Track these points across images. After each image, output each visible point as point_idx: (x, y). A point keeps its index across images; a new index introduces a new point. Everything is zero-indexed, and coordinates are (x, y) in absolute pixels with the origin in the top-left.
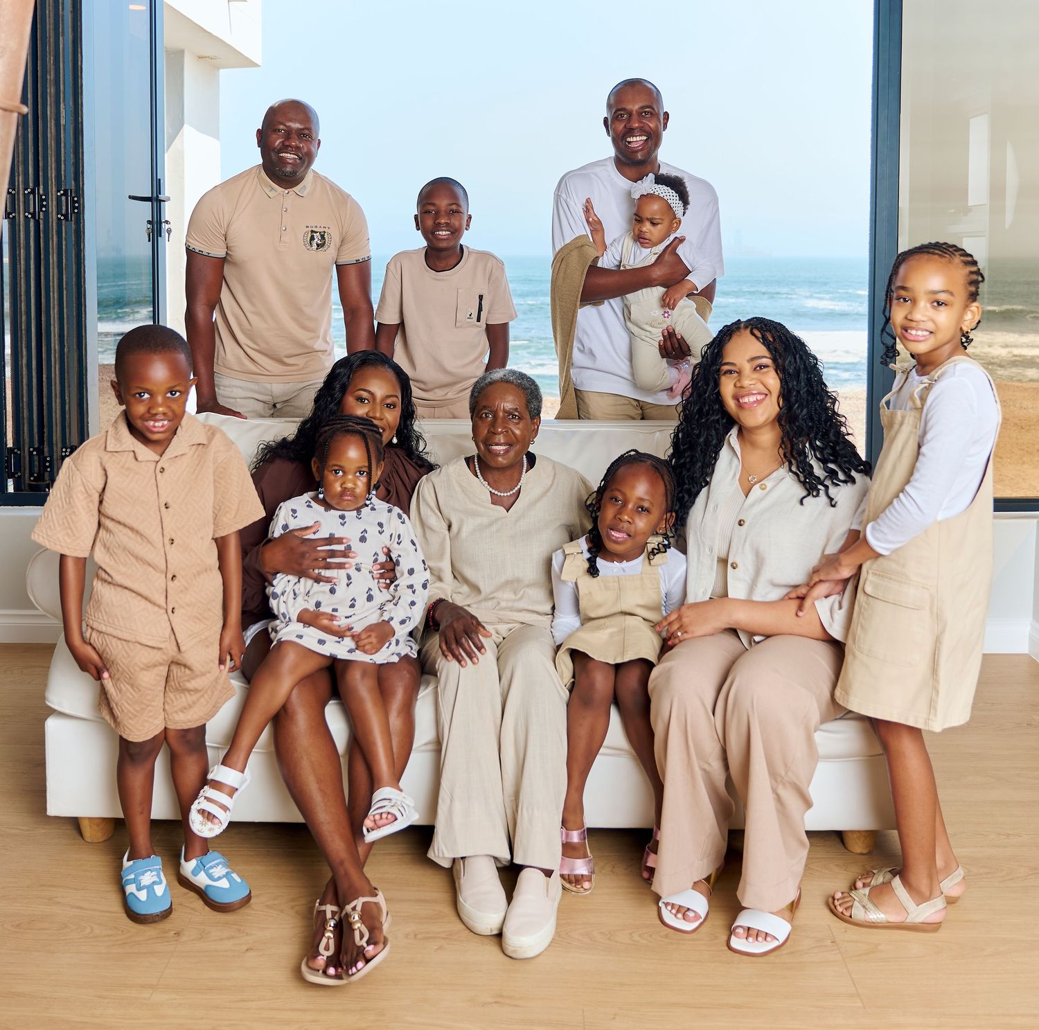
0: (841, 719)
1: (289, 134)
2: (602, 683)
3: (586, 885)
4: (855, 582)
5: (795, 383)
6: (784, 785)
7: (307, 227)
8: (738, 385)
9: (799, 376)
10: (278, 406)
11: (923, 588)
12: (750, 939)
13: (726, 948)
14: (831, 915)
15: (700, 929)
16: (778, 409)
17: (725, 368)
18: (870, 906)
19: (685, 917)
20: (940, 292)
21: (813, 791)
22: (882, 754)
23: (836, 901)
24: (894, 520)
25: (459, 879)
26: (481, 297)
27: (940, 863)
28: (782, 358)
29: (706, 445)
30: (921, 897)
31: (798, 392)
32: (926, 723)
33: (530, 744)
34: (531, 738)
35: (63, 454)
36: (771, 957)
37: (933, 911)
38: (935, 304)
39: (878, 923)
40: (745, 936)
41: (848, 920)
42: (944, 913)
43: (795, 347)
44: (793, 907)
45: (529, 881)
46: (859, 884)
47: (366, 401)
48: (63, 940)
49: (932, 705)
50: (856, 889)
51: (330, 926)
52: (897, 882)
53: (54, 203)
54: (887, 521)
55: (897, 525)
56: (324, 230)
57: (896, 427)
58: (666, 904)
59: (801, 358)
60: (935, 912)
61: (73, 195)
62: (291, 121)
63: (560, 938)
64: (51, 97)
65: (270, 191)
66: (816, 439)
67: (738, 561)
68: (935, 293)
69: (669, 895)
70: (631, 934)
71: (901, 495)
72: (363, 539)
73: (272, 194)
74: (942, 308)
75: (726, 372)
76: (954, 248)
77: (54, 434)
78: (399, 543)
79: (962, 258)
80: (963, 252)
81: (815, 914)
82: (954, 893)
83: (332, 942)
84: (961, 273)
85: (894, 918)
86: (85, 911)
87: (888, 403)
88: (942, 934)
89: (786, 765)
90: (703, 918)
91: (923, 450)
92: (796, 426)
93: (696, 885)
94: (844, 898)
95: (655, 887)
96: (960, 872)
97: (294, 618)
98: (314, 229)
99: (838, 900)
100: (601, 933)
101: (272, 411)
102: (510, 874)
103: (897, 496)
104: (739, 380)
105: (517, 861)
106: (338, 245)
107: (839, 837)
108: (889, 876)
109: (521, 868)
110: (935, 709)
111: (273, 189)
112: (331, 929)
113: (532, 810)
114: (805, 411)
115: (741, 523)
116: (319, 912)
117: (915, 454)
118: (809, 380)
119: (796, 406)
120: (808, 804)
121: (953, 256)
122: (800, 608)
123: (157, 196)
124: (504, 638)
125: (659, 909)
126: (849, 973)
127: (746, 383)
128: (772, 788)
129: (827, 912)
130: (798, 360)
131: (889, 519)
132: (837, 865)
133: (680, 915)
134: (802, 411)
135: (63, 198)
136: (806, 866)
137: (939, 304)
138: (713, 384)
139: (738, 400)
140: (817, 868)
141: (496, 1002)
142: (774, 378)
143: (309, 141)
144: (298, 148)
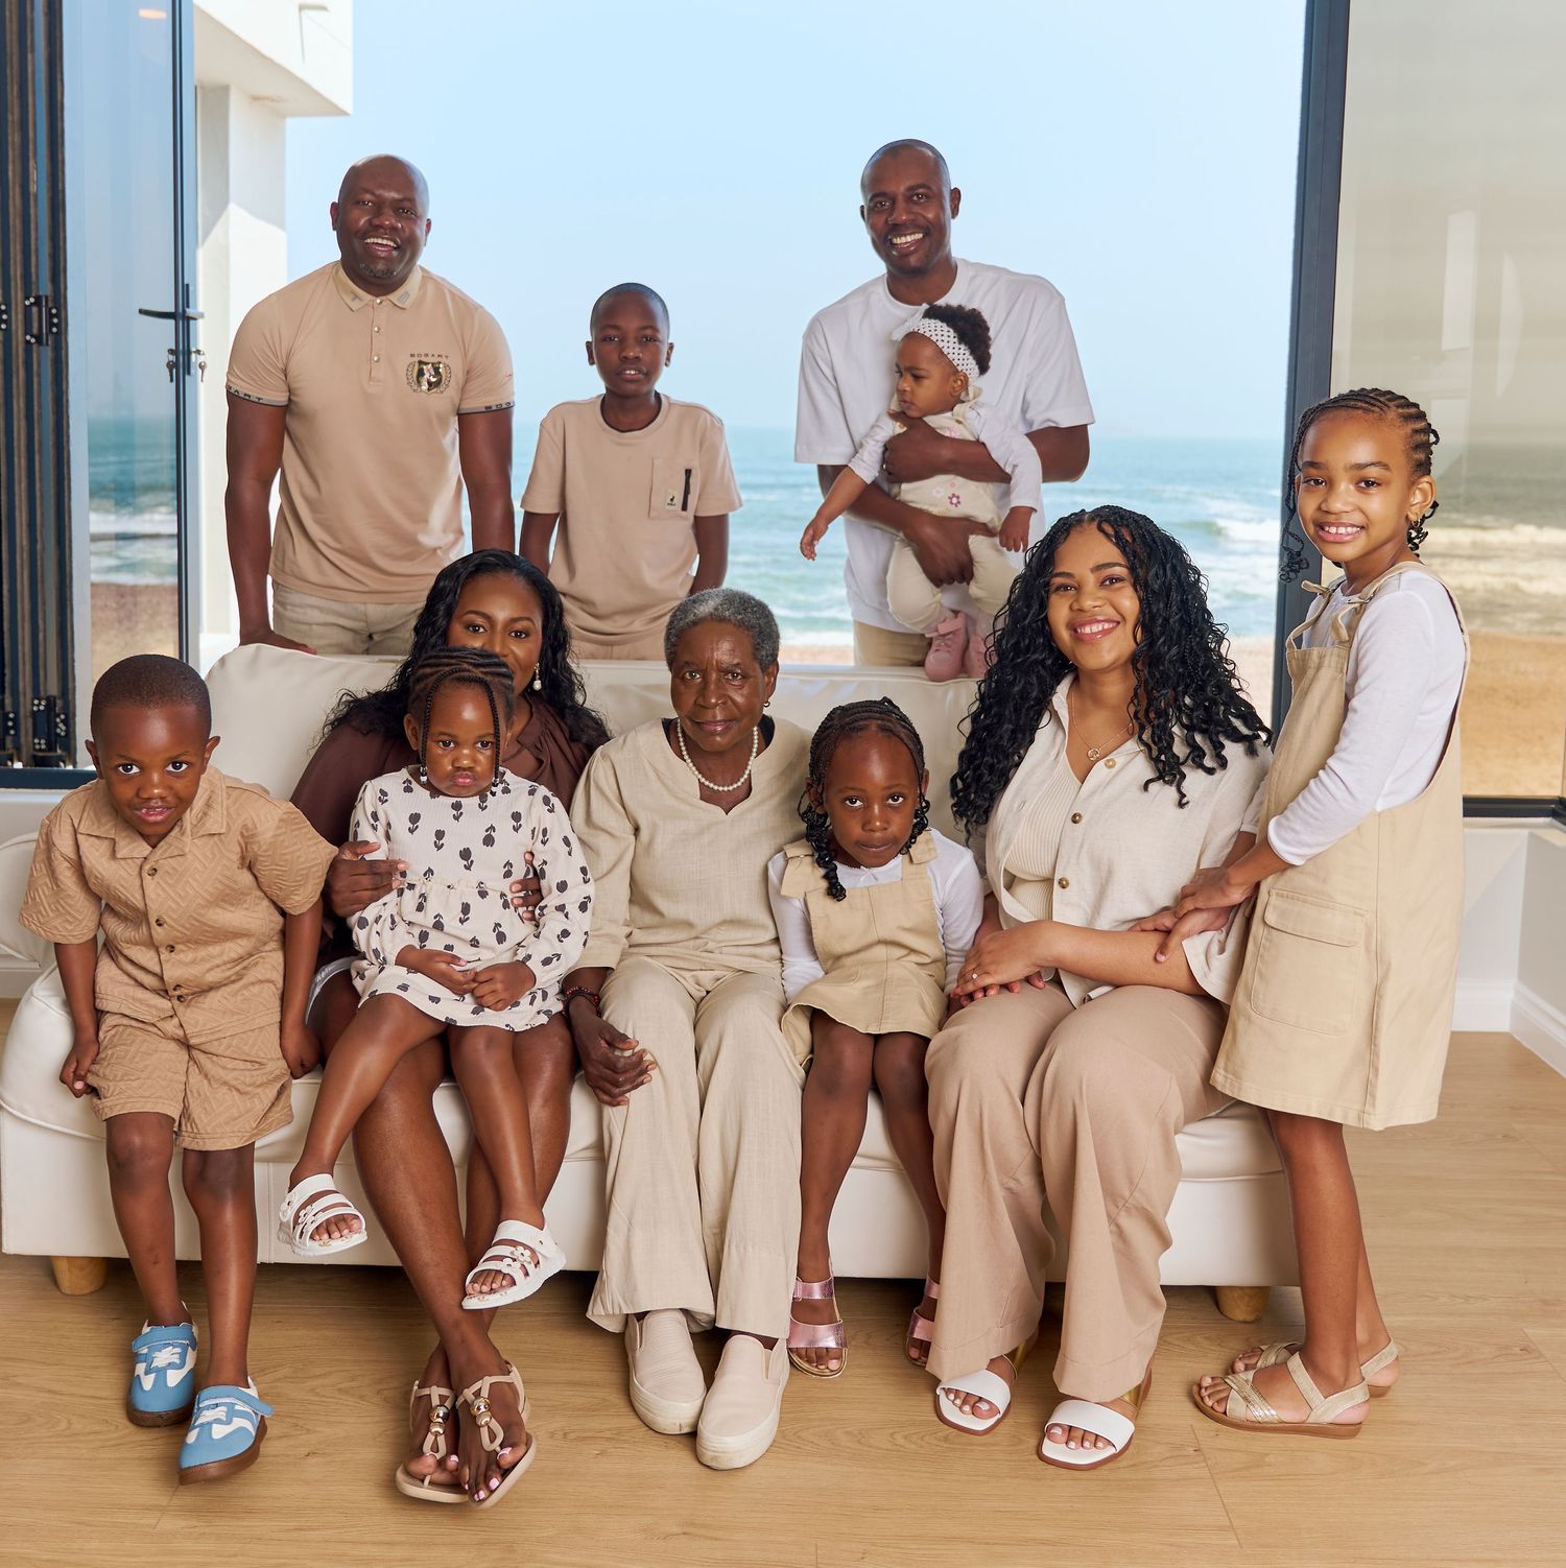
0: (1217, 1117)
1: (379, 207)
2: (853, 1062)
3: (834, 1364)
4: (1248, 910)
5: (1161, 605)
6: (1128, 1211)
7: (412, 355)
8: (1076, 607)
9: (1168, 597)
10: (376, 637)
11: (1355, 913)
12: (1072, 1444)
13: (1035, 1457)
14: (1195, 1410)
15: (999, 1428)
16: (1135, 645)
17: (1058, 581)
18: (1254, 1397)
19: (974, 1411)
20: (1367, 465)
21: (1173, 1222)
22: (1283, 1171)
23: (1203, 1390)
24: (1311, 810)
25: (634, 1350)
26: (688, 472)
27: (1361, 1335)
28: (1144, 567)
29: (1021, 698)
30: (1331, 1385)
31: (1166, 620)
32: (1359, 1119)
33: (745, 1147)
34: (746, 1140)
35: (35, 708)
36: (1103, 1471)
37: (1349, 1405)
38: (1363, 485)
39: (1266, 1423)
40: (1064, 1439)
41: (1221, 1418)
42: (1365, 1408)
43: (1165, 553)
44: (1140, 1394)
45: (740, 1355)
46: (1240, 1366)
47: (482, 630)
48: (24, 1439)
49: (1369, 1090)
50: (1234, 1372)
51: (438, 1416)
52: (1296, 1362)
53: (20, 317)
54: (1300, 813)
55: (1316, 819)
56: (440, 359)
57: (1310, 673)
58: (948, 1391)
59: (1174, 568)
60: (1352, 1407)
61: (50, 305)
62: (382, 186)
63: (785, 1440)
64: (14, 149)
65: (353, 300)
66: (1185, 693)
67: (1069, 876)
68: (1360, 467)
69: (954, 1378)
70: (892, 1435)
71: (1321, 772)
72: (489, 841)
73: (355, 305)
74: (1373, 490)
75: (1058, 589)
76: (1388, 397)
77: (21, 678)
78: (544, 843)
79: (1400, 410)
80: (1403, 401)
81: (1171, 1409)
82: (1382, 1380)
83: (441, 1440)
84: (1398, 434)
85: (1290, 1416)
86: (58, 1397)
87: (1299, 640)
88: (1361, 1441)
89: (1131, 1182)
90: (1002, 1413)
91: (1354, 703)
92: (1159, 671)
93: (993, 1365)
94: (1215, 1385)
95: (932, 1366)
96: (1391, 1351)
97: (392, 958)
98: (424, 359)
99: (1206, 1388)
100: (847, 1433)
101: (366, 646)
102: (711, 1342)
103: (1316, 775)
104: (1077, 600)
105: (722, 1324)
106: (461, 382)
107: (1211, 1295)
108: (1284, 1353)
109: (727, 1334)
110: (1374, 1097)
111: (356, 297)
112: (440, 1420)
113: (745, 1248)
114: (1174, 650)
115: (1075, 819)
116: (419, 1398)
117: (1341, 711)
118: (1184, 602)
119: (1162, 640)
120: (1165, 1242)
121: (1385, 408)
122: (1162, 948)
123: (184, 311)
124: (708, 992)
125: (936, 1399)
126: (1219, 1495)
127: (1088, 603)
128: (1109, 1216)
129: (1189, 1407)
130: (1169, 573)
131: (1305, 811)
132: (1208, 1338)
133: (967, 1408)
134: (1169, 650)
135: (35, 310)
136: (1161, 1338)
137: (1369, 484)
138: (1037, 607)
139: (1076, 631)
140: (1177, 1343)
141: (684, 1534)
142: (1131, 598)
143: (410, 219)
144: (394, 229)
